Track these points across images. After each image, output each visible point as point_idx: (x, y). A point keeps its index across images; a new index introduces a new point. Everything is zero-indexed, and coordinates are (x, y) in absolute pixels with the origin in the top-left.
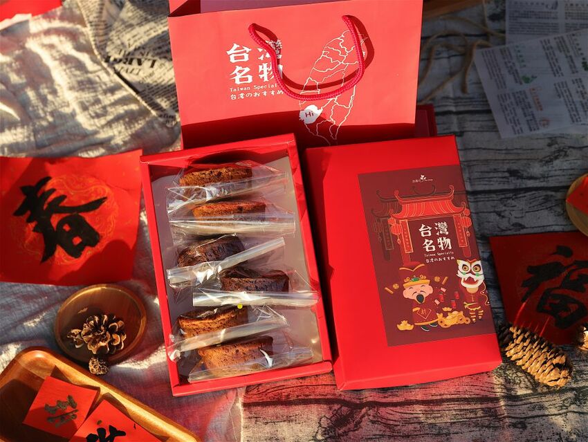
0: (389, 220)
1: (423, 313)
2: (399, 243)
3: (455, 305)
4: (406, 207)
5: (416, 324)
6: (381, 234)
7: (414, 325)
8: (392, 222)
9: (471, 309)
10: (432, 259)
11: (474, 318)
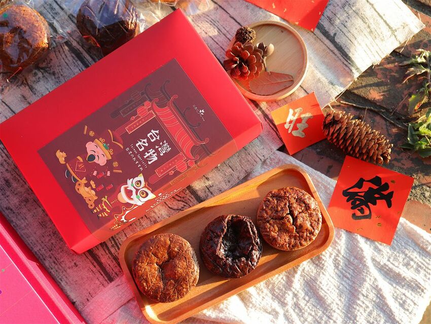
0: (148, 102)
1: (80, 166)
2: (132, 119)
3: (100, 189)
4: (167, 110)
5: (67, 164)
6: (131, 101)
7: (66, 164)
8: (147, 105)
9: (103, 204)
10: (131, 152)
11: (97, 210)
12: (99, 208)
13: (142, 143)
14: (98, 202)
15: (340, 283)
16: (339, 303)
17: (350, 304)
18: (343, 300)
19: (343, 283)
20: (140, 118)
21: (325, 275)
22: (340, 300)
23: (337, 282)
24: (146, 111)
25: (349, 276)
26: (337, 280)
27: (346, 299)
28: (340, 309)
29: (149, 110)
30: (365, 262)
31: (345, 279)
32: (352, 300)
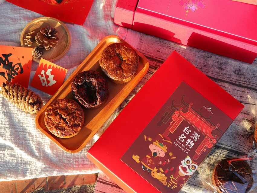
4: (189, 113)
9: (172, 181)
10: (177, 144)
11: (169, 185)
12: (170, 184)
13: (182, 137)
14: (168, 180)
15: (23, 127)
16: (17, 117)
17: (12, 119)
18: (16, 119)
19: (21, 128)
20: (175, 122)
21: (33, 125)
22: (18, 118)
23: (25, 126)
24: (177, 117)
25: (20, 133)
26: (26, 127)
27: (15, 121)
28: (15, 114)
29: (179, 116)
30: (16, 145)
31: (21, 130)
32: (11, 122)
